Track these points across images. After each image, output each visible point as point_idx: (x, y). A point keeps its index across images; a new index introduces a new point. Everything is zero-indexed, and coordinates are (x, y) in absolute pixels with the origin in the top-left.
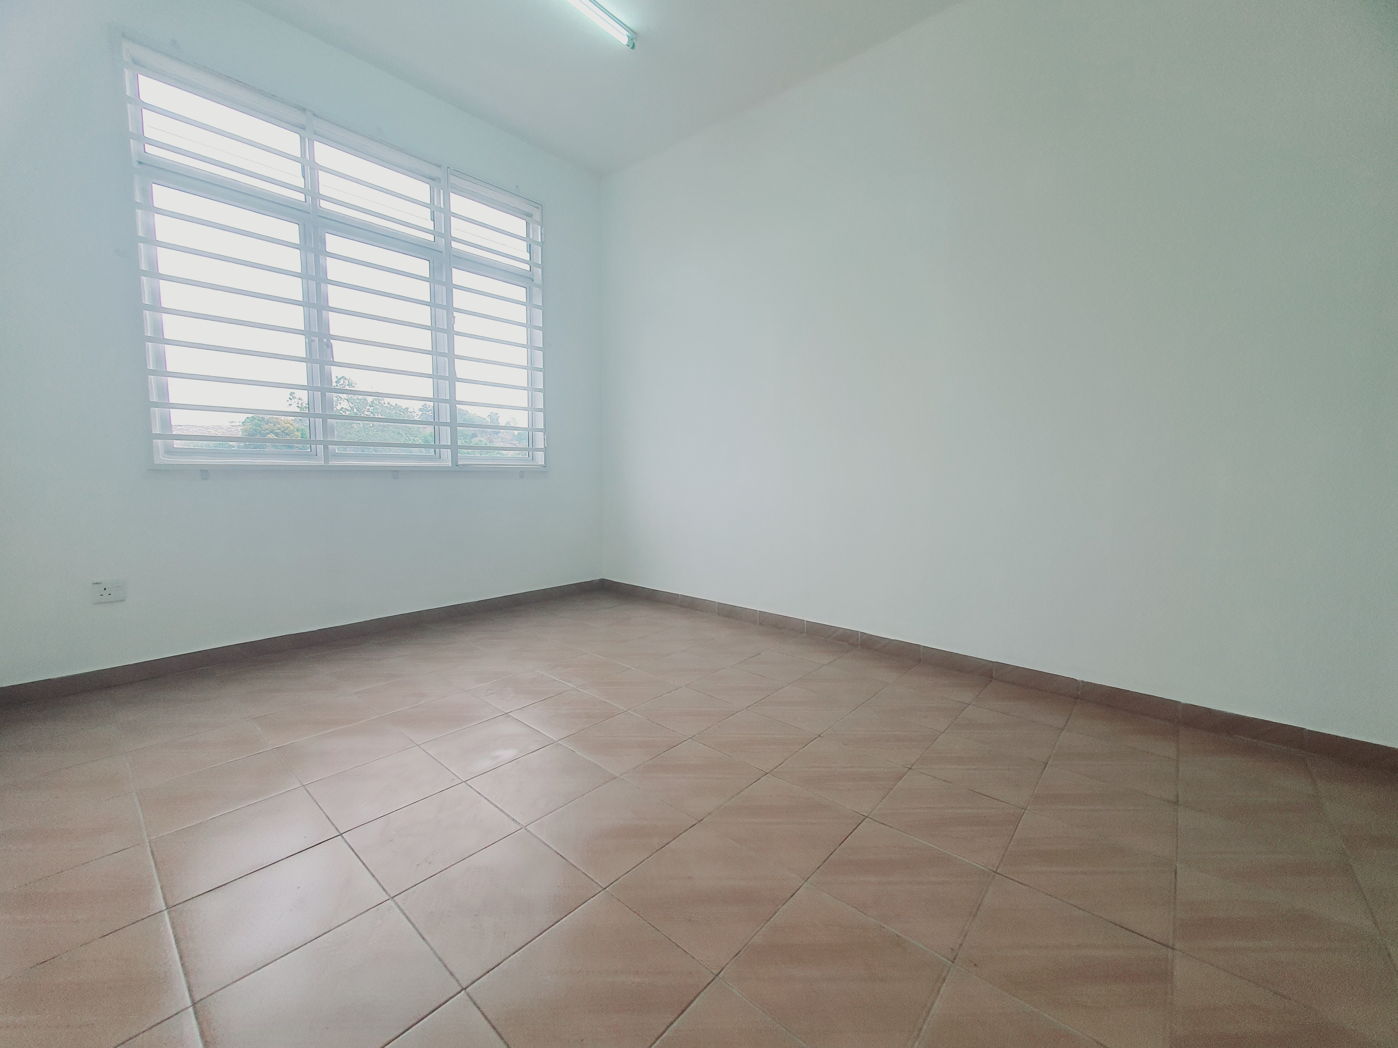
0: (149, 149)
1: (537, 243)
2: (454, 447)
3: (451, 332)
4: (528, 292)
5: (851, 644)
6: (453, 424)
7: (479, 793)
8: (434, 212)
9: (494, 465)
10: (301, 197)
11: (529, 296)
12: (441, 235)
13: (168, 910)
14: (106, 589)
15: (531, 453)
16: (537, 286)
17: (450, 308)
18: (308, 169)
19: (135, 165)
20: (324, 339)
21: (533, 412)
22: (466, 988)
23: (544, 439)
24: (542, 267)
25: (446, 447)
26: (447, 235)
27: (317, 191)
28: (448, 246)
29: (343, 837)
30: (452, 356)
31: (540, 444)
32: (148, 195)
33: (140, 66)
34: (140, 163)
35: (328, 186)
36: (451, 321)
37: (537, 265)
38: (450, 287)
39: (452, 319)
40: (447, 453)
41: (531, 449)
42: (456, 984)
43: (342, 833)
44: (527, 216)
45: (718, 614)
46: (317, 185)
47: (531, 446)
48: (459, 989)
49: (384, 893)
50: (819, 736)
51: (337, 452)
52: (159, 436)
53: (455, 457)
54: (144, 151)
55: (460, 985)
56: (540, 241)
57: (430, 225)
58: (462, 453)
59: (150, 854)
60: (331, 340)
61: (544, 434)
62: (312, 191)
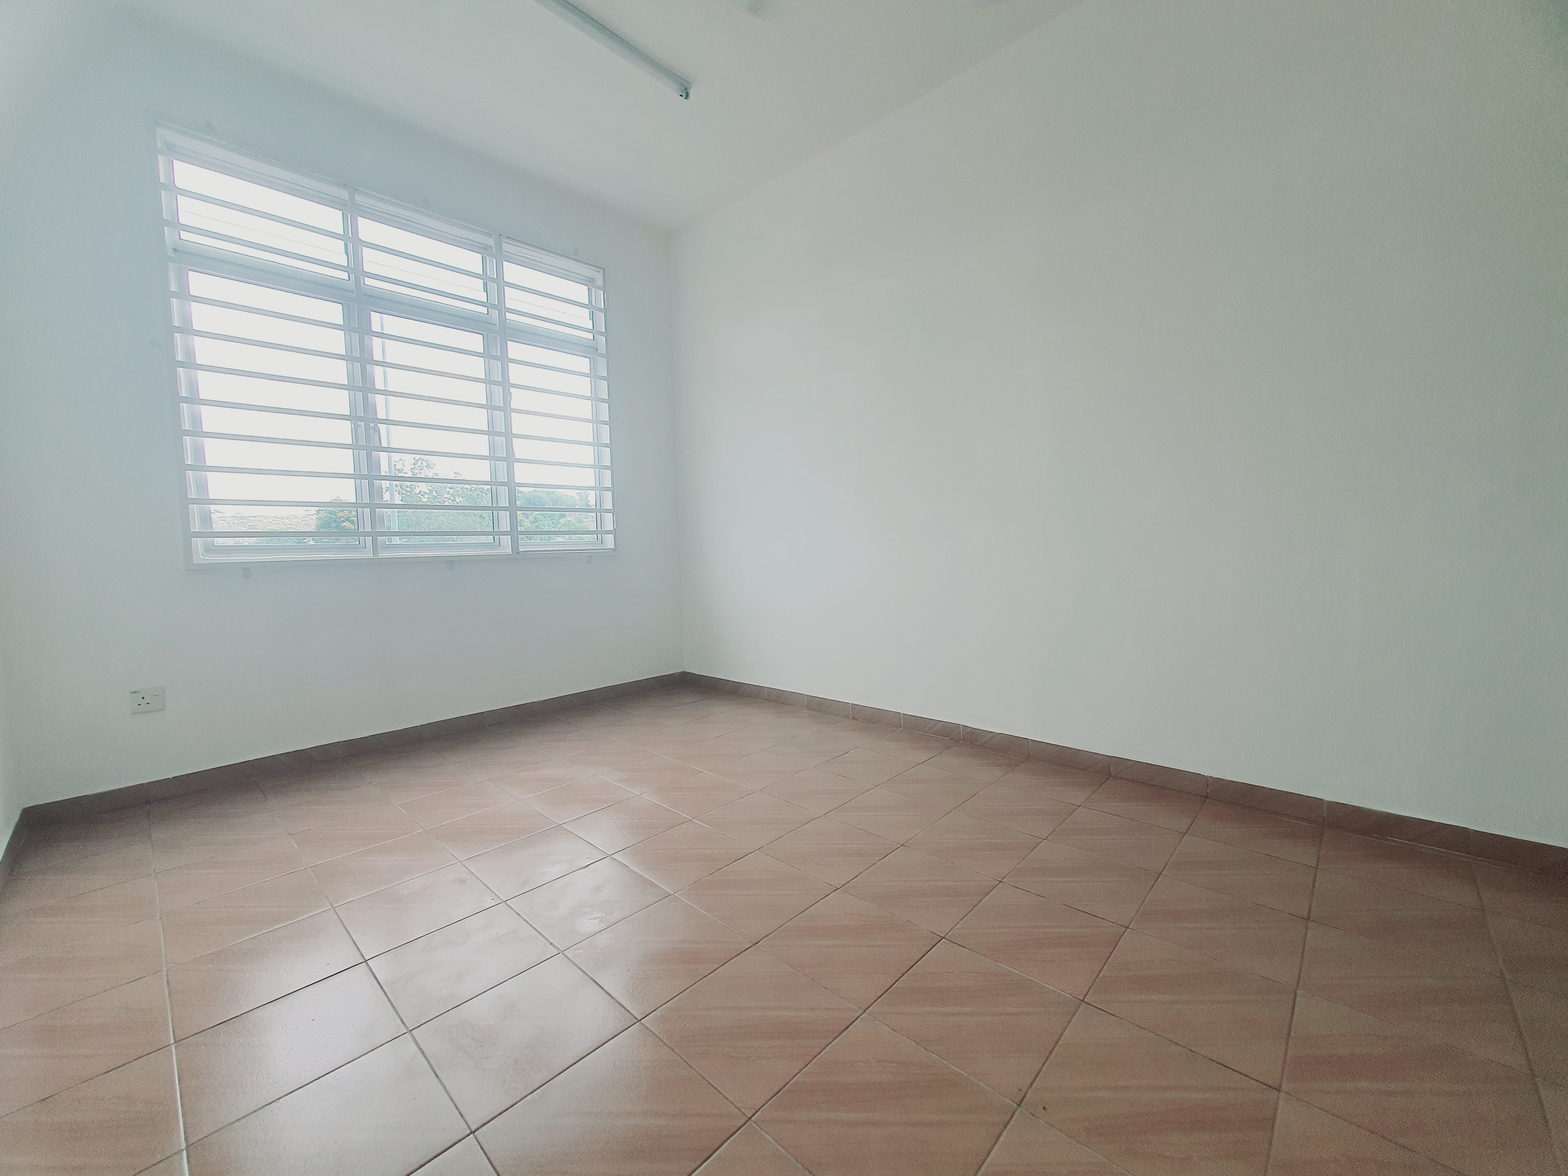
0: (185, 235)
1: (600, 309)
2: (514, 533)
3: (507, 409)
4: (592, 363)
5: (953, 739)
6: (512, 509)
7: (519, 914)
8: (486, 282)
9: (558, 550)
10: (345, 276)
11: (593, 367)
12: (494, 307)
13: (176, 1044)
14: (145, 698)
15: (599, 536)
16: (602, 355)
17: (505, 384)
18: (350, 245)
19: (170, 253)
20: (371, 424)
21: (601, 491)
22: (475, 1131)
23: (613, 520)
24: (606, 334)
25: (505, 533)
26: (501, 307)
27: (361, 268)
28: (503, 319)
29: (368, 965)
30: (509, 435)
31: (609, 525)
32: (184, 284)
33: (173, 152)
34: (175, 250)
35: (372, 261)
36: (507, 396)
37: (601, 333)
38: (504, 359)
39: (509, 396)
40: (506, 540)
41: (600, 532)
42: (465, 1126)
43: (367, 959)
44: (589, 282)
45: (808, 708)
46: (361, 261)
47: (599, 529)
48: (468, 1132)
49: (402, 1026)
50: (902, 845)
51: (387, 543)
52: (199, 535)
53: (515, 544)
54: (179, 238)
55: (470, 1129)
56: (603, 307)
57: (483, 297)
58: (522, 539)
59: (166, 983)
60: (378, 424)
61: (613, 515)
62: (356, 268)
